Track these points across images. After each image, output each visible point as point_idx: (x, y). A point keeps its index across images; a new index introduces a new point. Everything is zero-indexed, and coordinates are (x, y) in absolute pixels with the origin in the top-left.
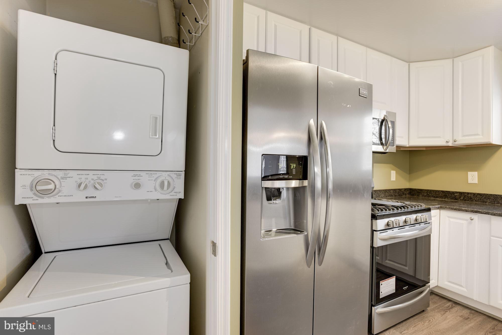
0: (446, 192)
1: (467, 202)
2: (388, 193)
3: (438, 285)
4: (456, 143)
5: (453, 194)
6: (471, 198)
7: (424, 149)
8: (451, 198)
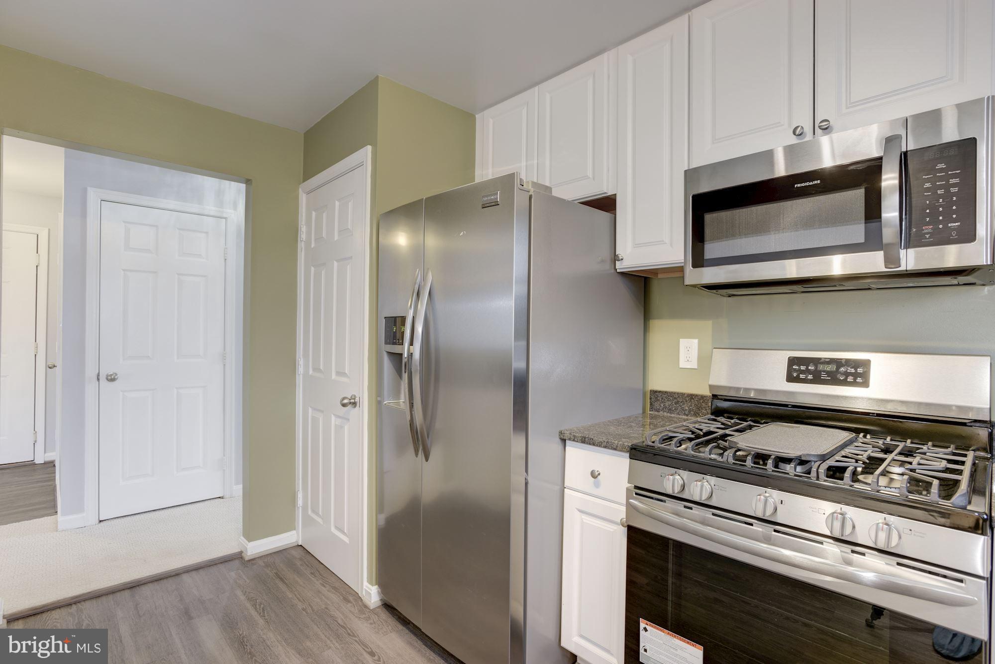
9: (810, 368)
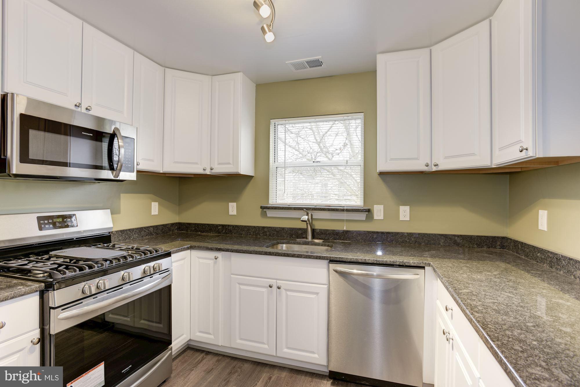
0: (211, 226)
1: (227, 235)
2: (145, 231)
3: (191, 339)
4: (213, 171)
5: (217, 227)
6: (231, 231)
7: (193, 176)
8: (215, 231)
9: (50, 221)
